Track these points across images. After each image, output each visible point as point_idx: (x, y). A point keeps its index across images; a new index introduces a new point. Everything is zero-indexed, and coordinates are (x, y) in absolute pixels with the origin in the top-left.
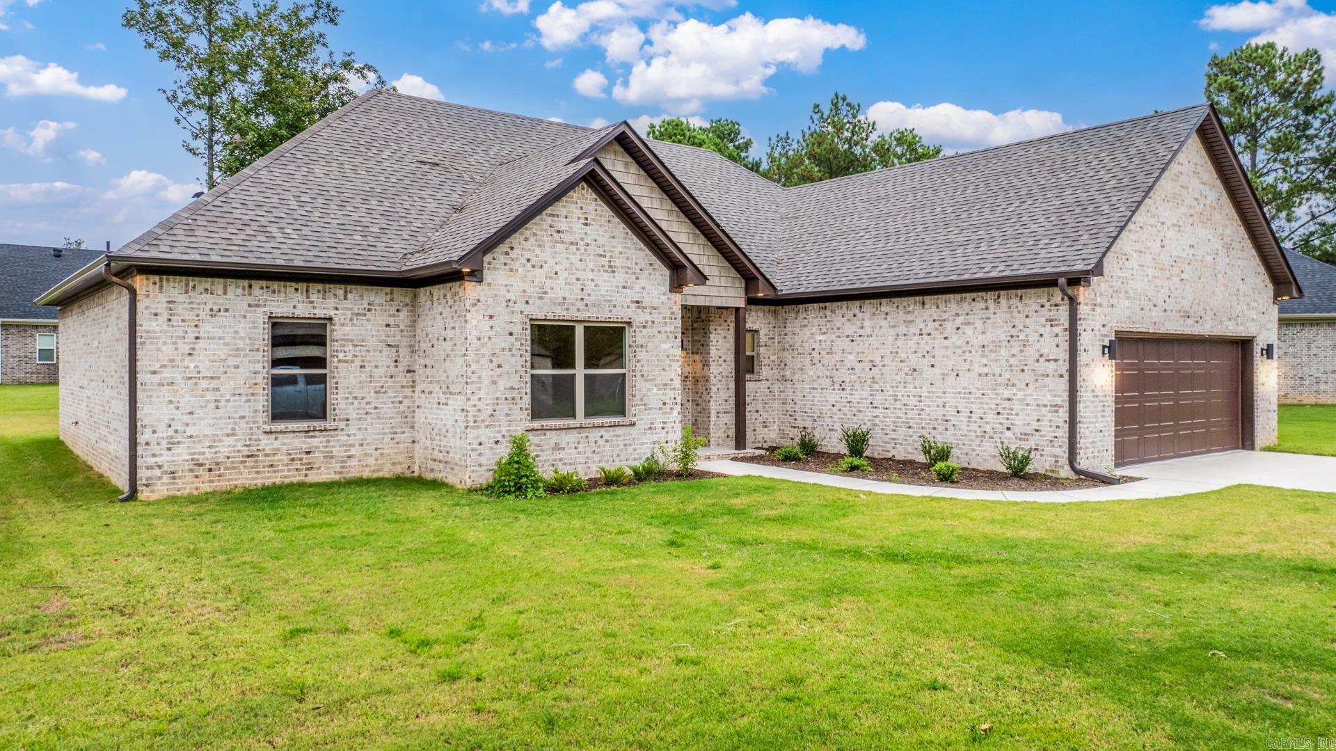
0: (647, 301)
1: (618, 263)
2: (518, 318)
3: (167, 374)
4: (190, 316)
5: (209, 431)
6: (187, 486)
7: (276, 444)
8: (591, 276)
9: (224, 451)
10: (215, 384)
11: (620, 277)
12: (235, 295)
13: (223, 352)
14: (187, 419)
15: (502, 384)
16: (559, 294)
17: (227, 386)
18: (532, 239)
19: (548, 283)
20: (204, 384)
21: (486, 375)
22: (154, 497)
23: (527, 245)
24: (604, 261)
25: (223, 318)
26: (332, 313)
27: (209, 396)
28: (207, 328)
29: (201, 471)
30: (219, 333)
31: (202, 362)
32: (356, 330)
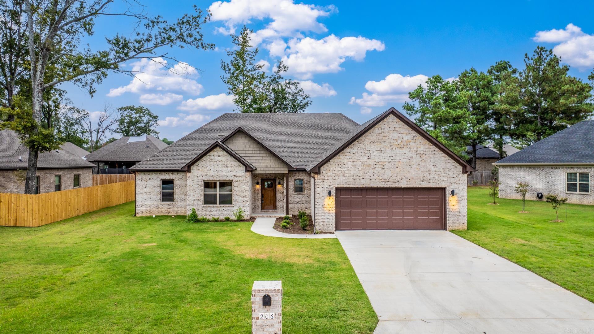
0: (238, 175)
1: (228, 165)
2: (200, 180)
3: (141, 191)
4: (145, 180)
5: (149, 203)
6: (145, 214)
7: (162, 207)
8: (220, 169)
9: (152, 207)
10: (150, 193)
11: (229, 169)
12: (154, 175)
13: (152, 187)
14: (145, 201)
15: (196, 196)
16: (211, 174)
17: (152, 194)
18: (204, 162)
19: (208, 172)
20: (148, 193)
21: (192, 194)
22: (139, 216)
23: (203, 163)
24: (225, 166)
25: (152, 180)
26: (174, 178)
27: (149, 196)
28: (149, 182)
29: (147, 211)
30: (151, 183)
31: (148, 189)
32: (180, 182)
